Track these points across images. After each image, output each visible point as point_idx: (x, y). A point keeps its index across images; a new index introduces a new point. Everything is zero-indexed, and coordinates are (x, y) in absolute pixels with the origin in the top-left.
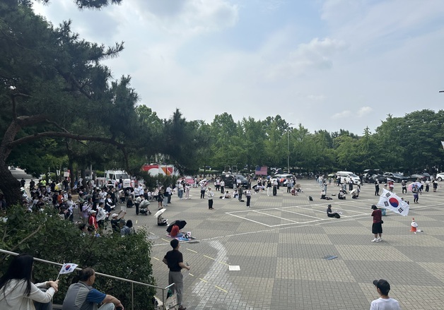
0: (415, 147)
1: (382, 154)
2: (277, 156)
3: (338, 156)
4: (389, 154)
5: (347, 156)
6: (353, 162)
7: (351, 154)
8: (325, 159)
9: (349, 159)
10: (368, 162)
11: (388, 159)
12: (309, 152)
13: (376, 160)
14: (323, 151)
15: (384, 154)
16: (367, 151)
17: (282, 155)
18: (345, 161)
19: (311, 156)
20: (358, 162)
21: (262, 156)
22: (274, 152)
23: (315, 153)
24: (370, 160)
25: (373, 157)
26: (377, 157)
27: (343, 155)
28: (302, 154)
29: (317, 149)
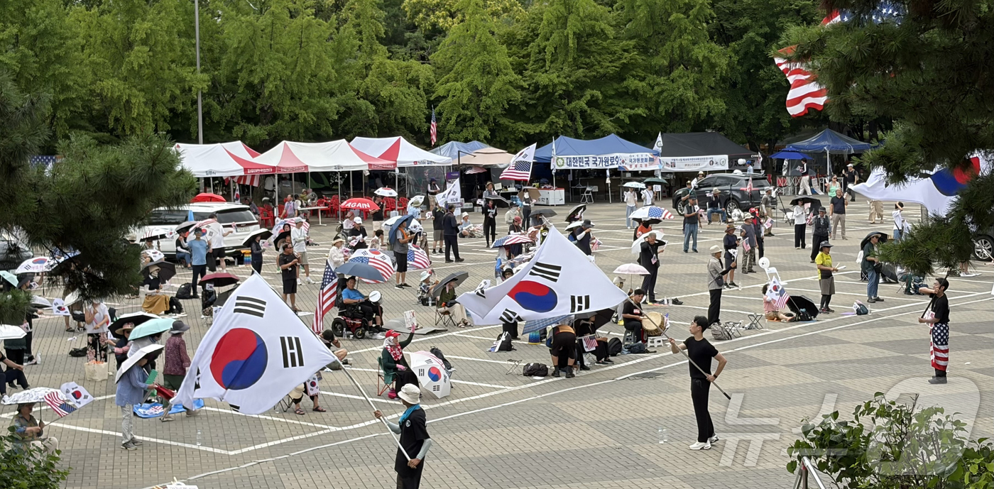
2: (139, 99)
3: (440, 91)
4: (662, 80)
5: (478, 93)
6: (504, 121)
7: (497, 84)
8: (378, 111)
9: (488, 108)
10: (572, 118)
11: (658, 104)
12: (301, 75)
13: (609, 110)
14: (368, 67)
15: (642, 79)
16: (566, 69)
17: (168, 95)
18: (472, 119)
19: (311, 95)
20: (528, 120)
21: (62, 97)
22: (125, 79)
23: (328, 80)
24: (583, 113)
25: (592, 96)
26: (611, 97)
27: (458, 85)
28: (270, 86)
29: (339, 60)
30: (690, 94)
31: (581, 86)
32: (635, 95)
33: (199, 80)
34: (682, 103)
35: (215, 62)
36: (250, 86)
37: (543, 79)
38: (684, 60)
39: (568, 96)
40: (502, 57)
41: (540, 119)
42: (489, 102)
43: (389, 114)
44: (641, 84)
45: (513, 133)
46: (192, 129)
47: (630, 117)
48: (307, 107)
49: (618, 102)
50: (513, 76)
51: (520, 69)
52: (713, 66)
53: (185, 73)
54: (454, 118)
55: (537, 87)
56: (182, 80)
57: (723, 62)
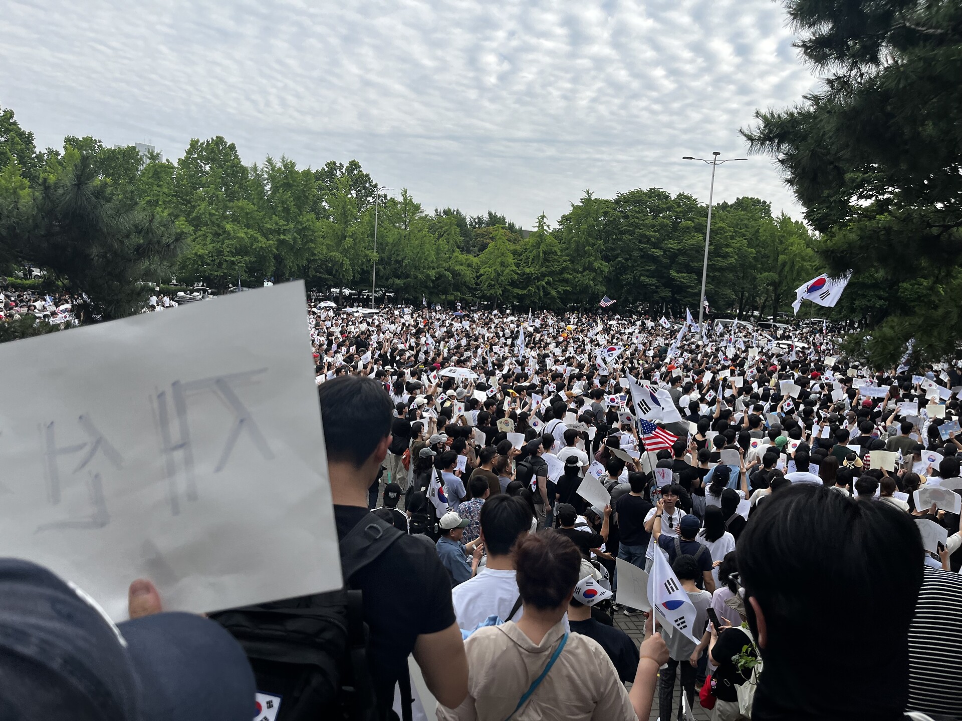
1: (567, 276)
2: (347, 262)
3: (482, 271)
4: (579, 275)
5: (499, 275)
6: (509, 287)
7: (507, 271)
8: (453, 278)
9: (502, 281)
10: (539, 290)
11: (576, 286)
12: (420, 258)
13: (555, 287)
14: (450, 258)
15: (571, 274)
16: (537, 267)
17: (360, 261)
18: (494, 285)
19: (424, 268)
20: (519, 288)
21: (312, 258)
22: (341, 253)
23: (432, 262)
24: (543, 287)
25: (548, 280)
26: (557, 281)
27: (490, 270)
28: (406, 262)
29: (438, 254)
30: (592, 283)
31: (544, 275)
32: (566, 281)
33: (375, 256)
34: (587, 287)
35: (383, 250)
36: (397, 261)
37: (527, 270)
38: (589, 268)
39: (538, 279)
40: (510, 259)
41: (524, 288)
42: (503, 278)
43: (458, 280)
44: (570, 277)
45: (512, 293)
46: (371, 278)
47: (564, 290)
48: (422, 273)
49: (559, 284)
50: (514, 268)
51: (518, 265)
52: (602, 271)
53: (369, 253)
54: (487, 284)
55: (524, 273)
56: (366, 255)
57: (607, 270)
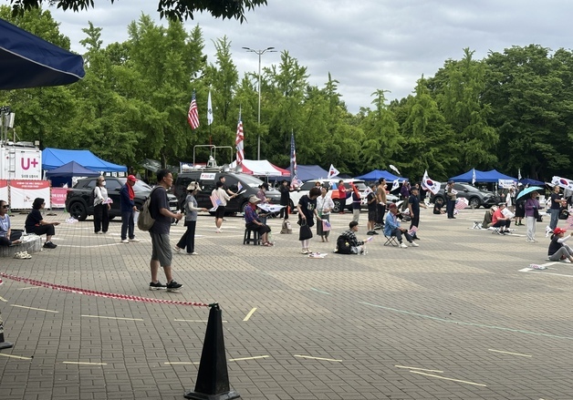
0: (519, 130)
1: (452, 145)
3: (366, 143)
4: (467, 144)
5: (383, 147)
7: (394, 141)
9: (388, 153)
11: (464, 156)
14: (332, 130)
27: (375, 141)
34: (477, 155)
37: (412, 140)
42: (390, 150)
55: (408, 145)
